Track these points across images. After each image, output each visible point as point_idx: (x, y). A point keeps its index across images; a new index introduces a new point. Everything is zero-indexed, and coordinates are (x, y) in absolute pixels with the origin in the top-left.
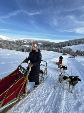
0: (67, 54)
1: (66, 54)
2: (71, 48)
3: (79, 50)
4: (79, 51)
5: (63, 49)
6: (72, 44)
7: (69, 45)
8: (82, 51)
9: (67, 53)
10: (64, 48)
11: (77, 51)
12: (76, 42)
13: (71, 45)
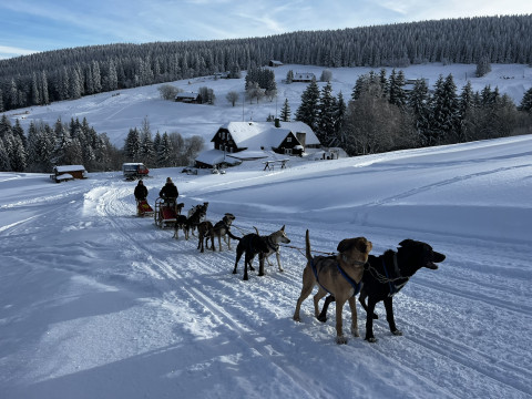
0: (86, 174)
1: (78, 175)
2: (79, 115)
3: (140, 130)
4: (146, 140)
5: (18, 131)
6: (79, 88)
7: (55, 96)
8: (158, 136)
9: (81, 167)
10: (23, 117)
11: (133, 136)
12: (104, 73)
13: (71, 96)
